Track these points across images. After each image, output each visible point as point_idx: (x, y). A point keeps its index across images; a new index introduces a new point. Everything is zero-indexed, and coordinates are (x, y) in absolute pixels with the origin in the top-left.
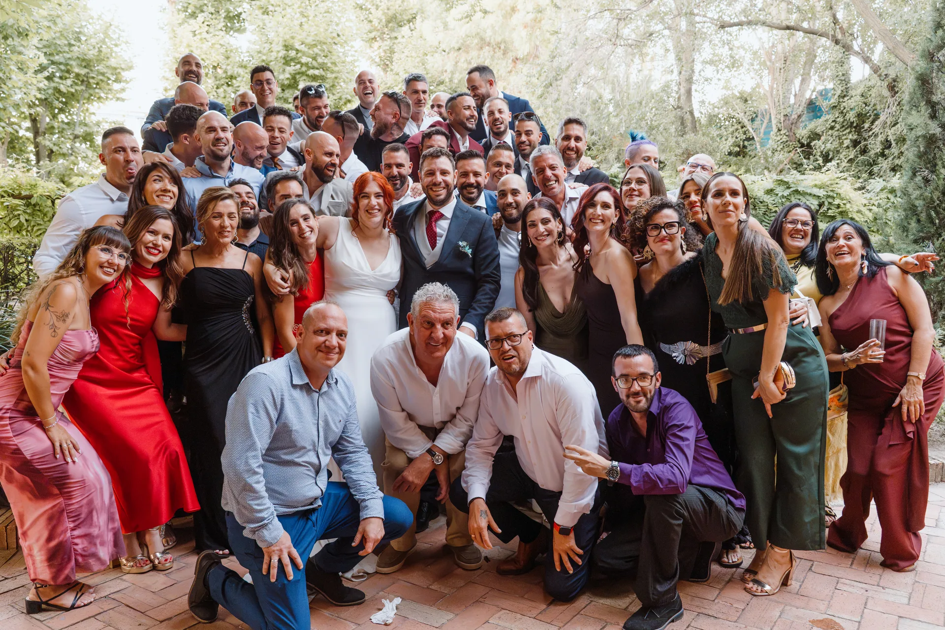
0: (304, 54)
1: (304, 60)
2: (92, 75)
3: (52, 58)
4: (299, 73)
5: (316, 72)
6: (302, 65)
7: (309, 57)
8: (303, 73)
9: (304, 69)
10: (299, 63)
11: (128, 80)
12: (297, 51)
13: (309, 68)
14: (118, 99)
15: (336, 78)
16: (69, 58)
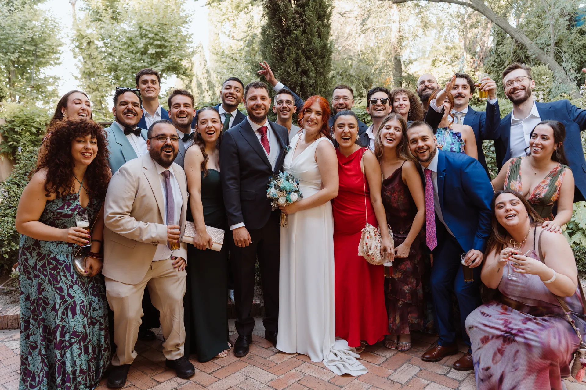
0: (149, 31)
1: (150, 35)
2: (38, 50)
3: (6, 42)
4: (149, 44)
5: (159, 43)
6: (150, 38)
7: (153, 33)
8: (151, 44)
9: (152, 41)
10: (148, 38)
11: (61, 52)
12: (146, 30)
13: (154, 40)
14: (56, 64)
15: (171, 46)
16: (17, 41)
